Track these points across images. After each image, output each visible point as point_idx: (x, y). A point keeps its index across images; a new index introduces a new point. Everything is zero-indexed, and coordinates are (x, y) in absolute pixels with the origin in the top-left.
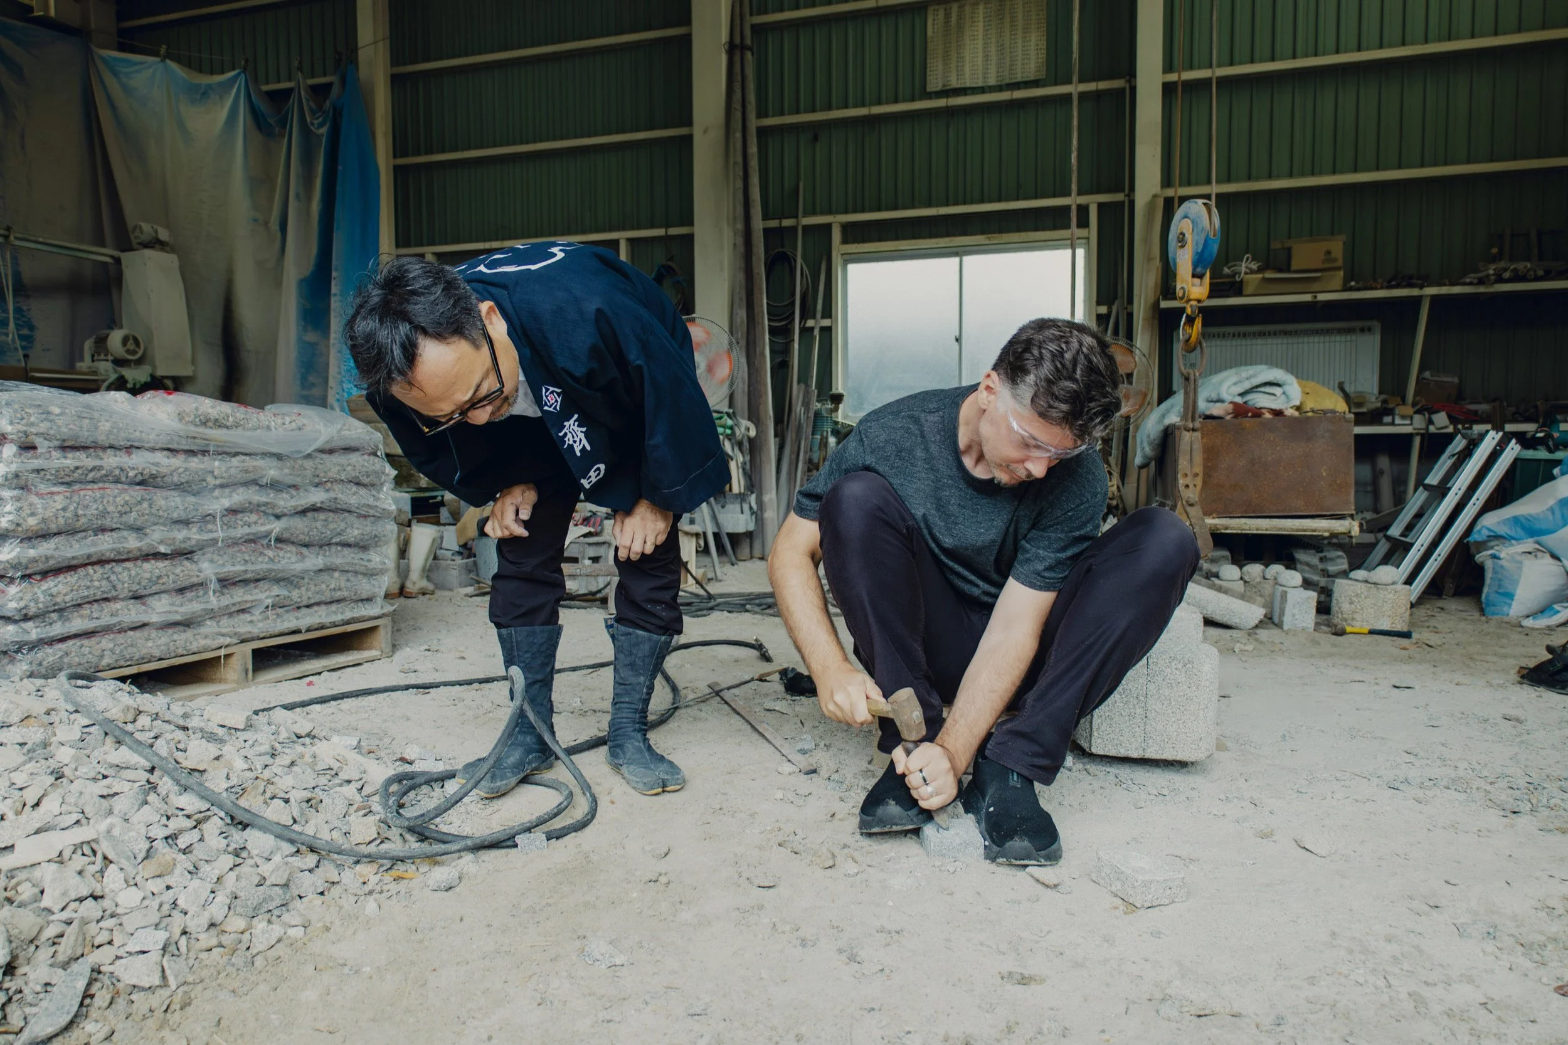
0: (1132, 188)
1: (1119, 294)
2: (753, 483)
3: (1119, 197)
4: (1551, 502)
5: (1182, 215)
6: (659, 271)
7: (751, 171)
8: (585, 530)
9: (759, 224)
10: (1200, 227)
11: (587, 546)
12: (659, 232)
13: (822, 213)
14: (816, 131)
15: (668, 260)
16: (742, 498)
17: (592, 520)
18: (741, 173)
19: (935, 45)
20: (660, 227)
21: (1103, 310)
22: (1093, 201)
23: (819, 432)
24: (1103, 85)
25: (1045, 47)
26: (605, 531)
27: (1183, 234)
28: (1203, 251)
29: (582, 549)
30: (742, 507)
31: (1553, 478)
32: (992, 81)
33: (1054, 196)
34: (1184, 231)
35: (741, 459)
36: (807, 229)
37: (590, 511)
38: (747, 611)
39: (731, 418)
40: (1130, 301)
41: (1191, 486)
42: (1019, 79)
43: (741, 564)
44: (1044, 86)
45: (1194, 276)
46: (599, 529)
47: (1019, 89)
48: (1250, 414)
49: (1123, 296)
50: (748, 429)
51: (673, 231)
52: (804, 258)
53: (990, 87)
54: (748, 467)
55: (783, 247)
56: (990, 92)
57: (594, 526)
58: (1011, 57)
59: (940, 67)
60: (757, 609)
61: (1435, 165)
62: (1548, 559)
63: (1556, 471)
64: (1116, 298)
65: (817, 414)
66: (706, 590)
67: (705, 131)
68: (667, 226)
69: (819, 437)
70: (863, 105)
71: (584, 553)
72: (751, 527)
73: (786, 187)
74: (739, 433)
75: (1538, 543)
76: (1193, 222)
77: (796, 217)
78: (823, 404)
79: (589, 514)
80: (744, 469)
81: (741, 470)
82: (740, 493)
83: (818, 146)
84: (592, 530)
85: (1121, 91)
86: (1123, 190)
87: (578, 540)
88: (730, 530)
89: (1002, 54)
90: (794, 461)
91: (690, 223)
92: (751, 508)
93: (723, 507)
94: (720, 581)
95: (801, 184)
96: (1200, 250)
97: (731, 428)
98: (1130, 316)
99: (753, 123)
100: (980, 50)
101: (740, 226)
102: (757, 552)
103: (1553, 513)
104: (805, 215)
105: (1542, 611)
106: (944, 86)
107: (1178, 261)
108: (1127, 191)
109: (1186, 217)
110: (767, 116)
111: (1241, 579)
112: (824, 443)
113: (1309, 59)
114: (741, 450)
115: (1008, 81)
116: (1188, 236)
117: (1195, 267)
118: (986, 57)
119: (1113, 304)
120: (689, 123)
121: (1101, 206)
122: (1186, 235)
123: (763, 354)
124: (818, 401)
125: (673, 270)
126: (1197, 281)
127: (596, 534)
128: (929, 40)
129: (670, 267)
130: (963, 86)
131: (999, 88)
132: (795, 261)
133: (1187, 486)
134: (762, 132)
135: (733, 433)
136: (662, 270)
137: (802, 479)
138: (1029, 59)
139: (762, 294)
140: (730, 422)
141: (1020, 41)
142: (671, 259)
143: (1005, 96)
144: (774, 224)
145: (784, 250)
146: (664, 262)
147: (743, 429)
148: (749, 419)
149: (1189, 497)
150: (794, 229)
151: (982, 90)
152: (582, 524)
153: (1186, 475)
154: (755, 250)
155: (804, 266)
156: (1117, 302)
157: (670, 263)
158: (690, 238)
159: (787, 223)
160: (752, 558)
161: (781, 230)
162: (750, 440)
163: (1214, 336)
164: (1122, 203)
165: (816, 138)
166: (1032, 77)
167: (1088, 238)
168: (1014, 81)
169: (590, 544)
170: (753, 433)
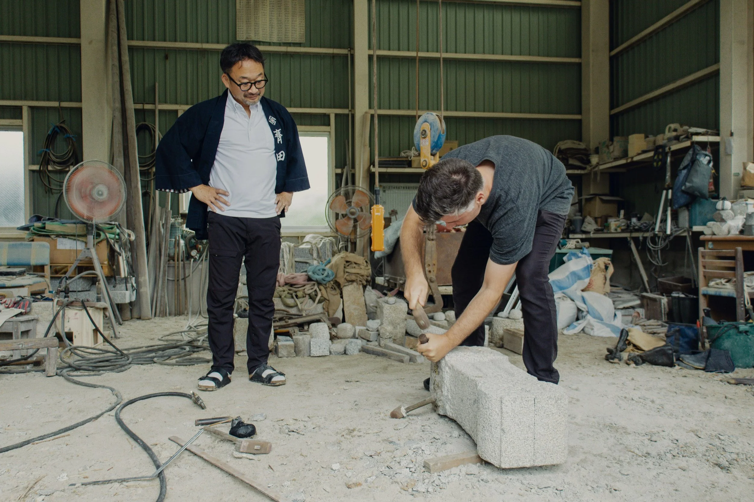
0: (353, 107)
1: (347, 163)
2: (133, 270)
3: (346, 111)
4: (567, 273)
5: (423, 120)
6: (54, 129)
7: (124, 71)
8: (18, 311)
9: (131, 106)
10: (436, 128)
11: (19, 323)
12: (55, 104)
13: (171, 103)
14: (166, 53)
15: (61, 123)
16: (126, 280)
17: (22, 303)
18: (118, 72)
19: (241, 14)
20: (55, 100)
21: (339, 171)
22: (332, 112)
23: (174, 237)
24: (336, 51)
25: (304, 25)
26: (33, 311)
27: (425, 131)
28: (437, 141)
29: (15, 326)
30: (126, 286)
31: (563, 263)
32: (275, 40)
33: (311, 107)
34: (426, 129)
35: (124, 254)
36: (161, 111)
37: (19, 297)
38: (155, 363)
39: (118, 228)
40: (353, 167)
41: (432, 271)
42: (290, 41)
43: (126, 323)
44: (304, 47)
45: (432, 155)
46: (28, 309)
47: (290, 46)
48: (445, 231)
49: (349, 164)
50: (129, 235)
51: (65, 104)
52: (160, 130)
53: (274, 43)
54: (130, 259)
55: (145, 121)
56: (274, 45)
57: (23, 308)
58: (286, 28)
59: (245, 28)
60: (161, 360)
61: (489, 111)
62: (569, 301)
63: (565, 258)
64: (345, 164)
65: (173, 226)
66: (114, 346)
67: (90, 43)
68: (60, 100)
69: (174, 240)
70: (197, 42)
71: (17, 329)
72: (134, 299)
73: (147, 85)
74: (125, 237)
75: (563, 293)
76: (431, 124)
77: (154, 103)
78: (176, 220)
79: (19, 299)
80: (127, 262)
81: (125, 262)
82: (125, 277)
83: (168, 62)
84: (23, 311)
85: (346, 56)
86: (348, 108)
87: (12, 320)
88: (119, 302)
89: (281, 26)
90: (158, 255)
91: (80, 101)
92: (133, 286)
93: (114, 287)
94: (119, 338)
95: (157, 85)
96: (436, 140)
97: (118, 235)
98: (353, 176)
99: (126, 43)
100: (268, 22)
101: (118, 105)
102: (135, 315)
103: (568, 279)
104: (160, 103)
105: (569, 326)
106: (247, 38)
107: (421, 145)
108: (350, 109)
109: (426, 121)
110: (132, 39)
111: (445, 320)
112: (177, 244)
113: (433, 53)
114: (124, 249)
115: (284, 41)
116: (428, 132)
117: (432, 149)
118: (271, 26)
119: (344, 168)
120: (78, 36)
121: (336, 115)
122: (427, 132)
123: (136, 187)
124: (172, 218)
125: (65, 129)
126: (432, 157)
127: (26, 313)
128: (237, 11)
129: (62, 127)
130: (258, 40)
131: (279, 44)
132: (154, 132)
133: (430, 271)
134: (131, 49)
135: (120, 238)
136: (56, 129)
137: (164, 267)
138: (296, 31)
139: (135, 149)
140: (118, 231)
141: (290, 20)
142: (63, 122)
143: (283, 49)
144: (139, 106)
145: (146, 123)
146: (58, 124)
147: (126, 236)
148: (128, 228)
149: (431, 278)
150: (153, 111)
151: (269, 44)
152: (13, 307)
153: (429, 265)
154: (129, 121)
155: (160, 135)
156: (346, 167)
157: (63, 125)
158: (80, 110)
159: (148, 107)
160: (132, 318)
161: (143, 111)
162: (131, 242)
163: (394, 188)
164: (347, 115)
165: (166, 57)
166: (297, 41)
167: (330, 132)
168: (287, 42)
169: (22, 322)
170: (133, 238)
